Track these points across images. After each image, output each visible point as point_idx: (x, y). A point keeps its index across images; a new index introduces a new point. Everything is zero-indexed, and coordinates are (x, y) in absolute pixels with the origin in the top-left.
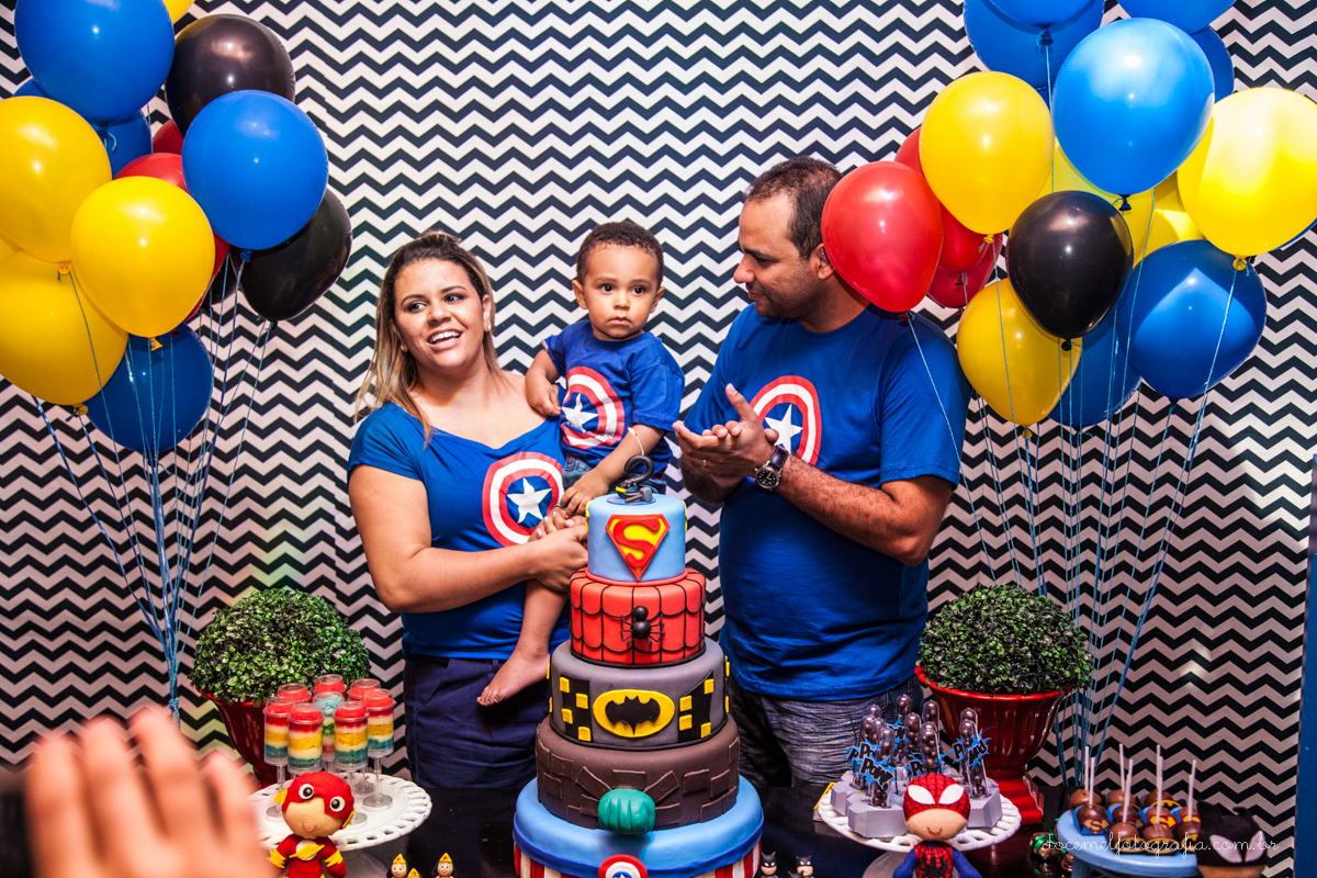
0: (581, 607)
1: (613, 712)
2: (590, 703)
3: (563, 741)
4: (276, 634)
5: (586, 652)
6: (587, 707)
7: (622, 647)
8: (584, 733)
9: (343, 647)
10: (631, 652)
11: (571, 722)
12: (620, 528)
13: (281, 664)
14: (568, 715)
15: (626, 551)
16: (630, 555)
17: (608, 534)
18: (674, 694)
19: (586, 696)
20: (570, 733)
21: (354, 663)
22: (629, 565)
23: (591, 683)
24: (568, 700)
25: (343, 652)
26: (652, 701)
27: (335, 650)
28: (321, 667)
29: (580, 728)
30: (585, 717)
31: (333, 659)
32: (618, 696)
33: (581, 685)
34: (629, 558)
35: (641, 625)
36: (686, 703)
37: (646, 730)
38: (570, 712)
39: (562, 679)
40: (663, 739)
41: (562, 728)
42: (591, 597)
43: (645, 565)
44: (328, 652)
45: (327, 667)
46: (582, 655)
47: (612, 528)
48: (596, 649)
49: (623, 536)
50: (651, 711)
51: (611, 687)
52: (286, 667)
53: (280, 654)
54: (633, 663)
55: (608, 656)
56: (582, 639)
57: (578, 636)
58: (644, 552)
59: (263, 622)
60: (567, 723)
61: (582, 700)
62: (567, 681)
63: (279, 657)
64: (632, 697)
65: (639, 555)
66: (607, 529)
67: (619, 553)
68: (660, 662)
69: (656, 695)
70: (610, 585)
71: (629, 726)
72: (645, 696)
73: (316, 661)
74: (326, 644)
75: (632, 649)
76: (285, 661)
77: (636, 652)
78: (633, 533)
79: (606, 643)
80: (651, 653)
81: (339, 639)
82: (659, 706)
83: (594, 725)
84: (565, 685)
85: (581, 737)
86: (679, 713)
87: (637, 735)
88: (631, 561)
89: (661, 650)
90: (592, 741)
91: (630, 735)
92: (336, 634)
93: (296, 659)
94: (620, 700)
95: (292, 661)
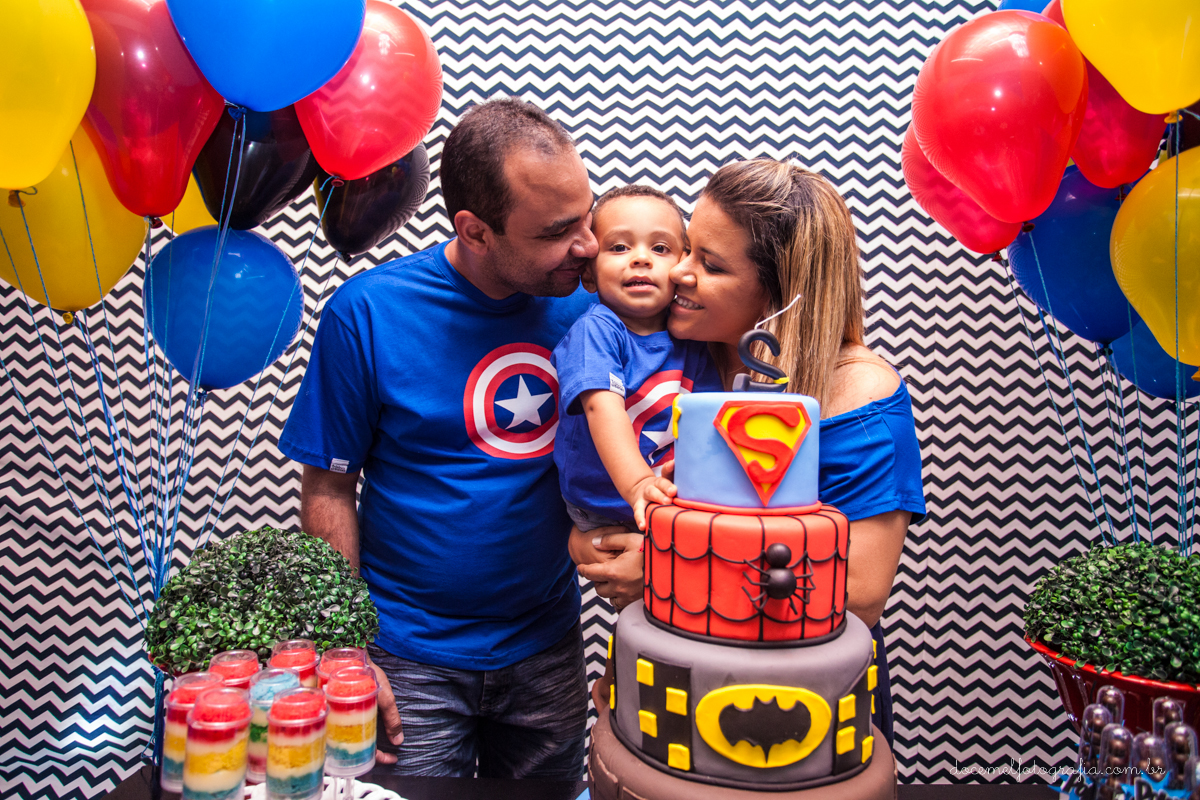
0: (672, 547)
1: (733, 723)
2: (691, 705)
3: (641, 764)
4: (246, 582)
5: (679, 619)
6: (684, 712)
7: (742, 612)
8: (678, 755)
9: (339, 602)
10: (758, 620)
11: (654, 733)
12: (737, 422)
13: (245, 621)
14: (648, 722)
15: (748, 457)
16: (755, 464)
17: (718, 433)
18: (831, 692)
19: (683, 694)
20: (652, 752)
21: (353, 623)
22: (753, 479)
23: (694, 673)
24: (651, 698)
25: (337, 608)
26: (799, 706)
27: (326, 605)
28: (303, 628)
29: (672, 746)
30: (680, 728)
31: (322, 618)
32: (742, 696)
33: (673, 674)
34: (753, 469)
35: (780, 575)
36: (848, 705)
37: (785, 755)
38: (652, 716)
39: (640, 662)
40: (812, 769)
41: (638, 741)
42: (692, 531)
43: (776, 480)
44: (314, 607)
45: (310, 628)
46: (672, 625)
47: (725, 423)
48: (696, 615)
49: (745, 433)
50: (795, 723)
51: (729, 679)
52: (249, 626)
53: (247, 607)
54: (761, 639)
55: (717, 627)
56: (672, 599)
57: (665, 594)
58: (776, 459)
59: (234, 564)
60: (646, 736)
61: (676, 700)
62: (650, 665)
63: (244, 612)
64: (766, 699)
65: (768, 464)
66: (717, 424)
67: (736, 461)
68: (802, 637)
69: (804, 695)
70: (721, 513)
71: (759, 748)
72: (787, 697)
73: (296, 619)
74: (313, 597)
75: (760, 616)
76: (252, 617)
77: (765, 620)
78: (761, 429)
79: (715, 605)
80: (788, 623)
81: (334, 591)
82: (808, 714)
83: (696, 743)
84: (645, 673)
85: (673, 762)
86: (836, 725)
87: (772, 763)
88: (756, 473)
89: (805, 619)
90: (693, 769)
91: (760, 763)
92: (331, 586)
93: (267, 615)
94: (745, 704)
95: (260, 617)
